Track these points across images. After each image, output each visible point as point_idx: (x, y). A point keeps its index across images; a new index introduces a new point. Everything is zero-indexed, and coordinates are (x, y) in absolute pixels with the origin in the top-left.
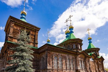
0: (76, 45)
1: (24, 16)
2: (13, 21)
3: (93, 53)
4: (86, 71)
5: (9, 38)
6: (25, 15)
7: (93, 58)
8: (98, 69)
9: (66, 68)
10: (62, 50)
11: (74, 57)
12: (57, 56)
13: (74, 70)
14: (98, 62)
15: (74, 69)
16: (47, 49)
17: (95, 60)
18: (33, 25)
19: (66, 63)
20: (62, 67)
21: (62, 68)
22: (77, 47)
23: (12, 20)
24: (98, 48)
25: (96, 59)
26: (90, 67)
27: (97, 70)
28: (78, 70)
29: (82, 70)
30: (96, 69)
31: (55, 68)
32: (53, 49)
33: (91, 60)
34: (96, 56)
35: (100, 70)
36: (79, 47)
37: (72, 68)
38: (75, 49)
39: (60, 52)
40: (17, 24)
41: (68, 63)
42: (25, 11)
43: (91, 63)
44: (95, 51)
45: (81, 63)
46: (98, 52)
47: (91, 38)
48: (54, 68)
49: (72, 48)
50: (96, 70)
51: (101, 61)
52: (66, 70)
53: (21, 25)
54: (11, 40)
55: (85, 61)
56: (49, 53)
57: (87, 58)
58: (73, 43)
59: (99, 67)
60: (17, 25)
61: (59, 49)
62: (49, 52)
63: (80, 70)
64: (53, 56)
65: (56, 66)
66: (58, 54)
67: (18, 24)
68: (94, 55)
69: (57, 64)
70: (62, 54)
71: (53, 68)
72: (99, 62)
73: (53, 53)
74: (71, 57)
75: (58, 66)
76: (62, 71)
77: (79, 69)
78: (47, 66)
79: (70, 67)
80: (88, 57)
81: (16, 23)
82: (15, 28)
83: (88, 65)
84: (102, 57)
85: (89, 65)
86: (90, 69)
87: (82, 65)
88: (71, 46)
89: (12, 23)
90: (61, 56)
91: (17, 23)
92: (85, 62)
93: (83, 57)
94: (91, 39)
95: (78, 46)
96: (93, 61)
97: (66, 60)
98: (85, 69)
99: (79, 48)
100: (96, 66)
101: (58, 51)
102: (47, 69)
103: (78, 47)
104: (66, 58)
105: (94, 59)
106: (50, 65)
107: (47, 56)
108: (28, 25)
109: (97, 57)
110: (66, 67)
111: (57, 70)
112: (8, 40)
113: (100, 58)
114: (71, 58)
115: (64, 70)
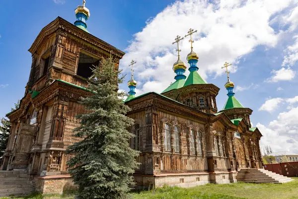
0: (207, 100)
1: (83, 20)
2: (64, 31)
3: (240, 120)
4: (227, 161)
5: (53, 70)
6: (86, 17)
7: (241, 132)
8: (251, 157)
9: (189, 153)
10: (182, 108)
11: (203, 126)
12: (171, 122)
13: (203, 157)
14: (249, 142)
15: (203, 155)
16: (152, 105)
17: (244, 136)
18: (108, 45)
19: (188, 141)
20: (180, 148)
21: (180, 152)
22: (209, 103)
23: (63, 28)
24: (249, 109)
25: (246, 134)
26: (235, 151)
27: (248, 159)
28: (212, 157)
29: (220, 158)
30: (245, 157)
31: (167, 150)
32: (164, 106)
33: (236, 135)
34: (245, 126)
35: (254, 159)
36: (213, 104)
37: (200, 153)
38: (203, 109)
39: (178, 113)
40: (72, 37)
41: (191, 140)
42: (86, 7)
43: (236, 142)
44: (242, 115)
45: (218, 142)
46: (249, 118)
47: (232, 85)
48: (164, 152)
49: (197, 106)
50: (246, 160)
51: (255, 139)
52: (189, 156)
53: (81, 42)
54: (57, 76)
55: (224, 138)
56: (155, 114)
57: (229, 131)
58: (200, 93)
59: (252, 154)
60: (73, 40)
61: (175, 106)
62: (155, 112)
63: (216, 157)
64: (161, 123)
65: (168, 146)
66: (171, 117)
67: (74, 38)
68: (241, 125)
69: (171, 141)
70: (181, 120)
71: (162, 150)
72: (252, 141)
73: (161, 114)
74: (198, 126)
75: (172, 147)
76: (180, 158)
77: (214, 155)
78: (151, 146)
79: (196, 150)
80: (231, 128)
81: (70, 35)
82: (68, 46)
83: (231, 146)
84: (257, 129)
85: (233, 146)
86: (234, 156)
87: (218, 146)
88: (194, 100)
89: (62, 36)
90: (179, 123)
91: (73, 35)
92: (226, 139)
93: (222, 127)
94: (233, 88)
95: (211, 101)
96: (239, 137)
97: (188, 133)
98: (224, 156)
99: (212, 106)
100: (247, 150)
101: (172, 112)
102: (152, 153)
103: (211, 104)
104: (188, 128)
105: (241, 134)
106: (157, 143)
107: (149, 122)
108: (98, 43)
109: (248, 129)
110: (188, 149)
111: (171, 157)
112: (52, 75)
113: (253, 133)
114: (197, 129)
115: (185, 156)
